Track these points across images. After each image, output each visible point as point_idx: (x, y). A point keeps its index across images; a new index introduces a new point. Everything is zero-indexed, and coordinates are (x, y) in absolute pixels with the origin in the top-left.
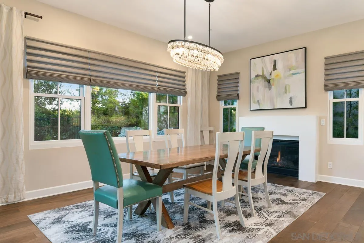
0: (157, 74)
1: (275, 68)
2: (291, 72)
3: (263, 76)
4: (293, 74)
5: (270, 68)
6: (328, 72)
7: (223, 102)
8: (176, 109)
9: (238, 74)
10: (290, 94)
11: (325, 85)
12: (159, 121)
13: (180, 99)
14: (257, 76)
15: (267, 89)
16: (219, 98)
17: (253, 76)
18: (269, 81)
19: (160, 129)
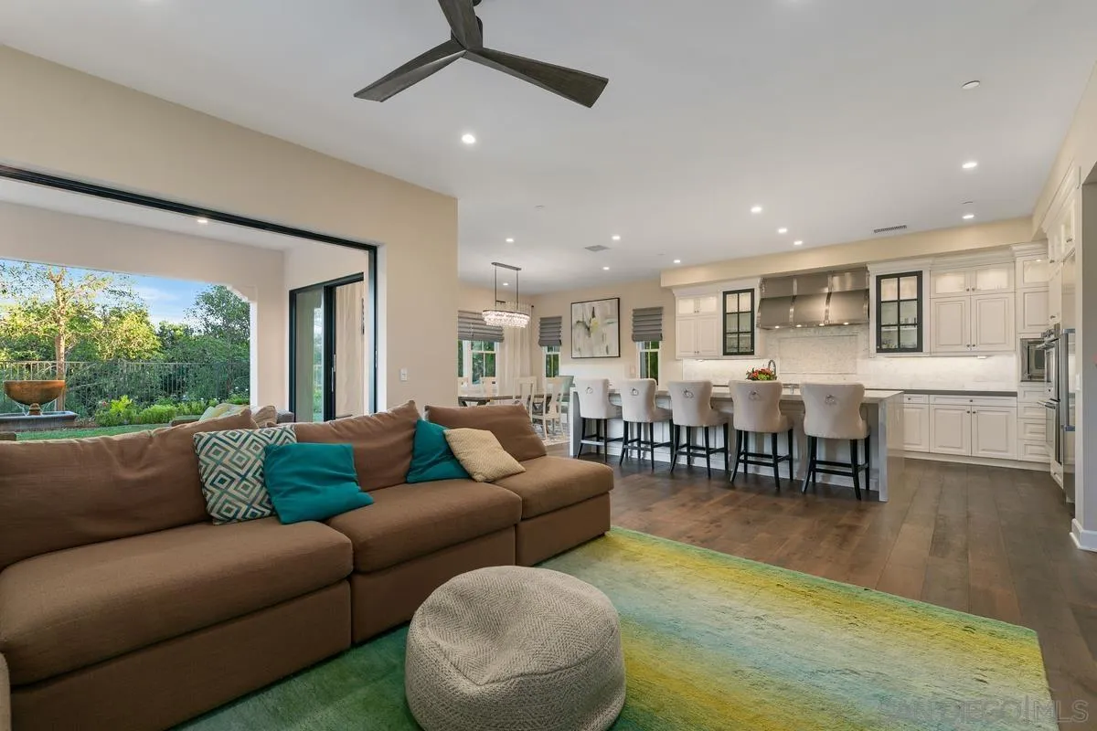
0: (472, 321)
1: (594, 316)
2: (608, 321)
3: (584, 323)
4: (609, 323)
5: (590, 315)
6: (636, 329)
7: (546, 348)
8: (493, 356)
9: (560, 318)
10: (607, 343)
11: (633, 336)
12: (474, 370)
13: (497, 345)
14: (578, 322)
15: (587, 337)
16: (541, 344)
17: (574, 321)
18: (589, 329)
19: (475, 380)
